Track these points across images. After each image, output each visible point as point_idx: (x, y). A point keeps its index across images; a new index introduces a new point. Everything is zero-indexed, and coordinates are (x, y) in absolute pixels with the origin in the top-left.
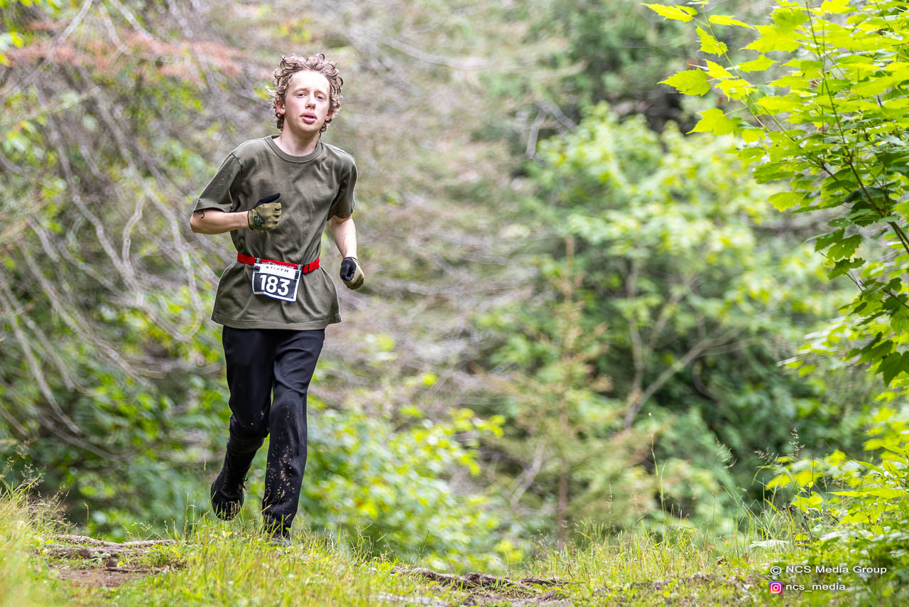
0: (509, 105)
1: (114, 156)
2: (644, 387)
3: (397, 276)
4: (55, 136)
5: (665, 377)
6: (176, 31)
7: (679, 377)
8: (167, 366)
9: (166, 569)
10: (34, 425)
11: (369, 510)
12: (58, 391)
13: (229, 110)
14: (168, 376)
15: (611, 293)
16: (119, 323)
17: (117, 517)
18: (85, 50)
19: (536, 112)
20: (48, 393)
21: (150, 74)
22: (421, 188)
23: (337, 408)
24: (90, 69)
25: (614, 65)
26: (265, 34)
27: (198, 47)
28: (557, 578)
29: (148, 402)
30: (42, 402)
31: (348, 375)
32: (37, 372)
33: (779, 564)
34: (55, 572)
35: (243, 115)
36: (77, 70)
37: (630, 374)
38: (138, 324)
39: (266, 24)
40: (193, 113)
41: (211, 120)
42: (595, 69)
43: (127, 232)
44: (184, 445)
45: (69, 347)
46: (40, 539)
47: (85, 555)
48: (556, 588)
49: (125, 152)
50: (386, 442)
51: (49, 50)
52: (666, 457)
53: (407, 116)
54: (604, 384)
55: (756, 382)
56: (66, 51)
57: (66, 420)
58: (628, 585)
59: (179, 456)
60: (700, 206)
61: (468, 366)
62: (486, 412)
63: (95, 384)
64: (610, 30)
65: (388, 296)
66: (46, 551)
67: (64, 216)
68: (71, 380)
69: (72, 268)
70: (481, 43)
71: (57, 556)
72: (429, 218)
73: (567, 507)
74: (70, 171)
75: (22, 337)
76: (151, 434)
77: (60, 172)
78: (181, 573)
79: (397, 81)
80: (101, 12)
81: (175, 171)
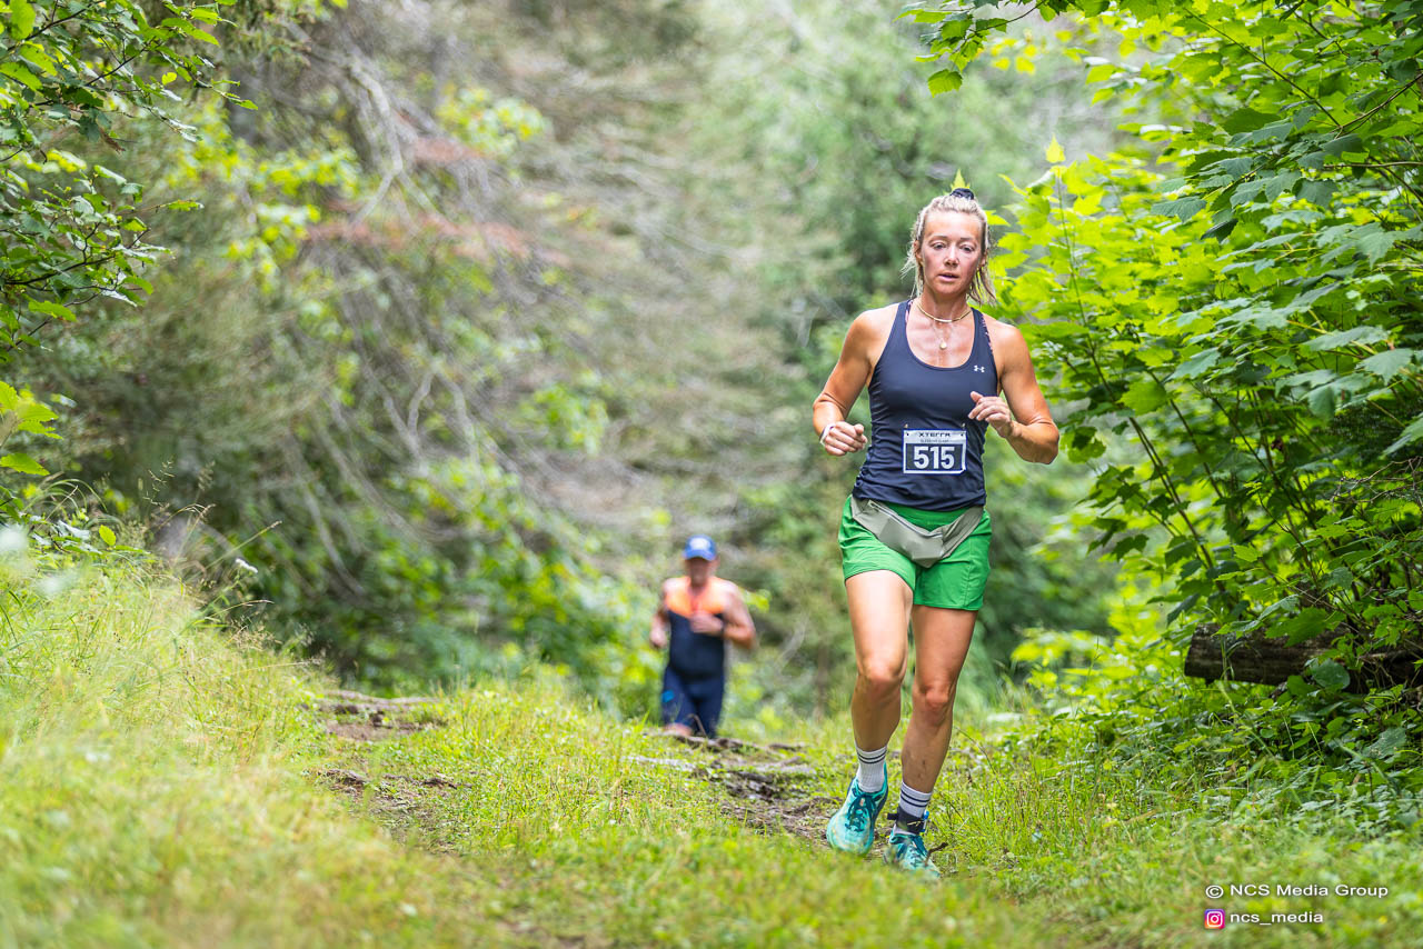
0: (785, 294)
1: (405, 332)
3: (671, 452)
4: (348, 312)
6: (467, 213)
8: (449, 534)
9: (429, 727)
10: (320, 587)
12: (346, 554)
13: (515, 290)
14: (451, 542)
16: (406, 492)
17: (397, 673)
18: (382, 231)
19: (811, 301)
20: (336, 557)
21: (441, 254)
22: (694, 371)
23: (612, 575)
24: (385, 249)
25: (885, 259)
26: (552, 220)
27: (489, 230)
28: (802, 744)
29: (430, 566)
30: (329, 566)
31: (619, 547)
32: (324, 533)
33: (1012, 737)
34: (321, 727)
35: (530, 299)
36: (372, 250)
38: (424, 492)
39: (554, 210)
40: (483, 296)
41: (499, 302)
42: (866, 263)
43: (414, 408)
44: (461, 608)
45: (356, 514)
46: (309, 694)
47: (354, 711)
48: (801, 754)
49: (416, 331)
51: (344, 227)
53: (685, 303)
56: (362, 231)
57: (352, 583)
59: (459, 619)
61: (737, 540)
62: (753, 585)
63: (381, 548)
64: (884, 226)
65: (662, 472)
66: (315, 706)
67: (356, 389)
68: (357, 547)
69: (361, 437)
70: (759, 235)
72: (703, 400)
73: (826, 677)
74: (364, 347)
75: (312, 503)
76: (432, 596)
77: (353, 347)
78: (442, 730)
79: (678, 268)
80: (396, 196)
81: (462, 349)
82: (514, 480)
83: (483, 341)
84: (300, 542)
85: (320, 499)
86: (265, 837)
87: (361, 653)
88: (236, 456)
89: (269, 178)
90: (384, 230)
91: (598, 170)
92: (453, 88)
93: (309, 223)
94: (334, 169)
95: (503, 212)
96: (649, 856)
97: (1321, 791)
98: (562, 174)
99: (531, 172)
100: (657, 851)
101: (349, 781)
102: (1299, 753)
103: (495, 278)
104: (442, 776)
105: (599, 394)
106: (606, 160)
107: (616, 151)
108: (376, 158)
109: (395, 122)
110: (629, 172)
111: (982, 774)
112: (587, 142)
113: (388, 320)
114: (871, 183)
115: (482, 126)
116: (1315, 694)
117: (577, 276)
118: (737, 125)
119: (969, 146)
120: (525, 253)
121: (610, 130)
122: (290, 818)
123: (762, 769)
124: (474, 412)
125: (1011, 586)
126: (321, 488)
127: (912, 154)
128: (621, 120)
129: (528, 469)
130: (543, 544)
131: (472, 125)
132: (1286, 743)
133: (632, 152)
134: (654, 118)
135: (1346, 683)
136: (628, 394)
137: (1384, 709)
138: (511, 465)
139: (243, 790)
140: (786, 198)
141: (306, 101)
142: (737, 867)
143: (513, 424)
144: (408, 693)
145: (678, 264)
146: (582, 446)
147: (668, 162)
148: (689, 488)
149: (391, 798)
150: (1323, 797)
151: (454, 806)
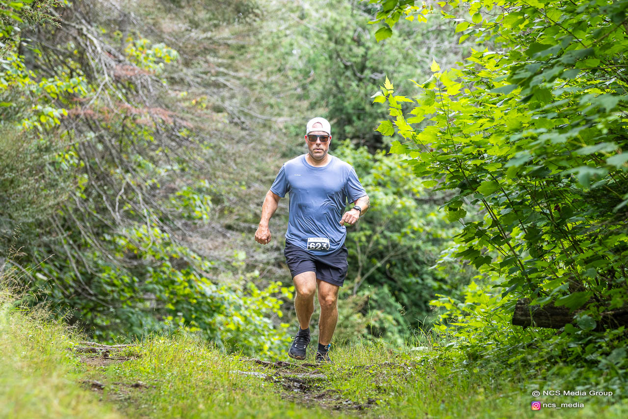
0: (300, 140)
1: (112, 163)
2: (362, 274)
3: (245, 221)
4: (83, 153)
5: (372, 270)
6: (142, 103)
7: (379, 269)
8: (136, 263)
9: (132, 358)
10: (72, 290)
12: (84, 274)
13: (167, 141)
14: (136, 267)
16: (113, 242)
17: (111, 334)
18: (100, 112)
21: (128, 123)
22: (258, 180)
24: (101, 121)
25: (350, 122)
26: (184, 105)
27: (152, 111)
29: (127, 279)
30: (76, 281)
32: (73, 264)
33: (425, 358)
34: (79, 359)
35: (173, 144)
36: (94, 121)
37: (356, 269)
38: (122, 242)
39: (185, 99)
40: (150, 143)
41: (158, 146)
42: (341, 123)
43: (118, 198)
44: (142, 300)
45: (89, 254)
46: (71, 343)
47: (94, 351)
48: (319, 369)
49: (117, 161)
51: (80, 110)
52: (372, 308)
53: (251, 145)
55: (415, 273)
56: (90, 111)
57: (87, 288)
58: (353, 367)
59: (140, 305)
60: (391, 189)
61: (279, 264)
62: (287, 285)
63: (101, 271)
64: (348, 105)
65: (242, 231)
66: (75, 349)
67: (87, 191)
68: (89, 271)
69: (89, 214)
70: (287, 111)
71: (80, 351)
74: (90, 170)
75: (66, 248)
76: (128, 294)
77: (85, 171)
78: (139, 360)
79: (246, 127)
80: (106, 93)
84: (61, 269)
85: (71, 246)
86: (58, 413)
87: (92, 323)
88: (29, 225)
92: (132, 39)
95: (159, 101)
97: (585, 381)
98: (188, 81)
99: (172, 81)
101: (94, 385)
102: (572, 362)
103: (156, 134)
104: (140, 382)
105: (209, 192)
106: (210, 74)
107: (215, 69)
108: (95, 74)
109: (105, 57)
110: (221, 80)
111: (411, 376)
113: (102, 155)
114: (341, 84)
115: (146, 57)
116: (579, 332)
117: (196, 131)
118: (273, 55)
120: (170, 122)
121: (210, 58)
122: (69, 404)
123: (300, 376)
124: (147, 202)
126: (71, 241)
127: (362, 68)
128: (215, 53)
129: (174, 230)
130: (182, 265)
131: (141, 57)
132: (566, 357)
133: (222, 69)
134: (231, 53)
135: (594, 327)
137: (614, 339)
138: (166, 228)
140: (299, 91)
144: (121, 342)
146: (201, 219)
147: (241, 74)
149: (116, 394)
151: (148, 397)
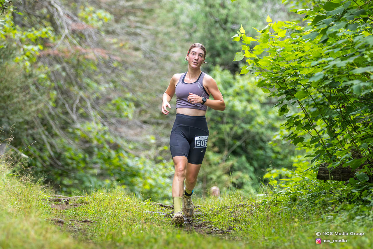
1: (71, 83)
2: (229, 150)
3: (155, 118)
4: (53, 78)
5: (235, 147)
6: (89, 46)
7: (240, 147)
8: (87, 145)
9: (83, 205)
10: (48, 163)
11: (147, 187)
12: (55, 153)
13: (105, 70)
14: (88, 148)
15: (217, 122)
16: (73, 133)
17: (72, 189)
20: (52, 154)
21: (81, 59)
23: (138, 156)
24: (63, 58)
25: (219, 55)
26: (115, 46)
27: (95, 51)
28: (199, 206)
29: (81, 156)
30: (51, 157)
32: (48, 147)
33: (264, 201)
34: (50, 206)
35: (109, 71)
36: (59, 58)
37: (224, 146)
38: (79, 133)
39: (115, 43)
40: (95, 71)
41: (99, 73)
42: (213, 56)
43: (74, 107)
44: (92, 168)
45: (58, 140)
46: (46, 196)
47: (60, 200)
49: (74, 82)
50: (152, 167)
51: (50, 51)
52: (235, 170)
53: (158, 71)
54: (216, 149)
55: (261, 148)
56: (56, 52)
57: (58, 162)
58: (220, 207)
59: (91, 171)
60: (245, 96)
63: (66, 151)
64: (218, 45)
65: (152, 124)
66: (48, 199)
67: (56, 102)
68: (58, 151)
69: (58, 116)
70: (179, 49)
71: (50, 200)
73: (205, 185)
74: (58, 88)
75: (44, 137)
76: (82, 165)
77: (55, 89)
78: (87, 205)
79: (155, 60)
80: (66, 41)
81: (88, 88)
82: (106, 128)
83: (95, 85)
84: (41, 150)
85: (47, 136)
86: (34, 239)
87: (61, 184)
88: (20, 123)
89: (27, 37)
90: (63, 52)
91: (129, 30)
92: (82, 7)
93: (40, 50)
94: (46, 33)
95: (99, 44)
96: (153, 240)
97: (361, 213)
98: (117, 32)
99: (108, 32)
100: (156, 239)
101: (59, 222)
102: (354, 202)
103: (98, 65)
104: (88, 219)
105: (132, 100)
106: (131, 27)
107: (134, 24)
108: (60, 29)
109: (65, 18)
110: (138, 31)
111: (256, 212)
112: (125, 22)
113: (65, 80)
114: (213, 32)
115: (92, 19)
116: (359, 183)
117: (123, 63)
118: (171, 15)
119: (243, 19)
120: (107, 57)
121: (132, 18)
122: (41, 233)
124: (93, 107)
125: (262, 155)
126: (47, 133)
127: (226, 22)
128: (135, 14)
129: (111, 124)
130: (116, 147)
131: (89, 18)
132: (350, 199)
133: (139, 25)
134: (145, 14)
135: (368, 179)
136: (140, 99)
138: (105, 123)
139: (26, 225)
140: (187, 37)
141: (37, 13)
142: (181, 243)
143: (105, 111)
144: (77, 195)
145: (154, 59)
146: (127, 117)
147: (150, 27)
148: (161, 128)
149: (72, 227)
150: (362, 215)
151: (92, 228)
